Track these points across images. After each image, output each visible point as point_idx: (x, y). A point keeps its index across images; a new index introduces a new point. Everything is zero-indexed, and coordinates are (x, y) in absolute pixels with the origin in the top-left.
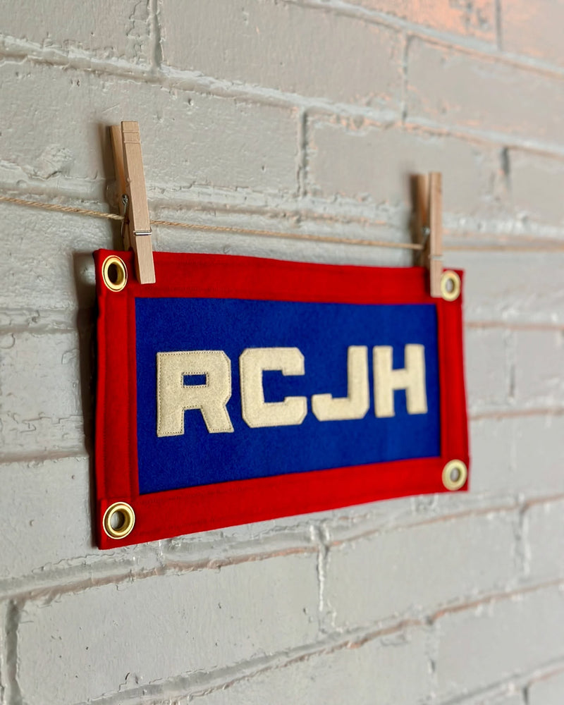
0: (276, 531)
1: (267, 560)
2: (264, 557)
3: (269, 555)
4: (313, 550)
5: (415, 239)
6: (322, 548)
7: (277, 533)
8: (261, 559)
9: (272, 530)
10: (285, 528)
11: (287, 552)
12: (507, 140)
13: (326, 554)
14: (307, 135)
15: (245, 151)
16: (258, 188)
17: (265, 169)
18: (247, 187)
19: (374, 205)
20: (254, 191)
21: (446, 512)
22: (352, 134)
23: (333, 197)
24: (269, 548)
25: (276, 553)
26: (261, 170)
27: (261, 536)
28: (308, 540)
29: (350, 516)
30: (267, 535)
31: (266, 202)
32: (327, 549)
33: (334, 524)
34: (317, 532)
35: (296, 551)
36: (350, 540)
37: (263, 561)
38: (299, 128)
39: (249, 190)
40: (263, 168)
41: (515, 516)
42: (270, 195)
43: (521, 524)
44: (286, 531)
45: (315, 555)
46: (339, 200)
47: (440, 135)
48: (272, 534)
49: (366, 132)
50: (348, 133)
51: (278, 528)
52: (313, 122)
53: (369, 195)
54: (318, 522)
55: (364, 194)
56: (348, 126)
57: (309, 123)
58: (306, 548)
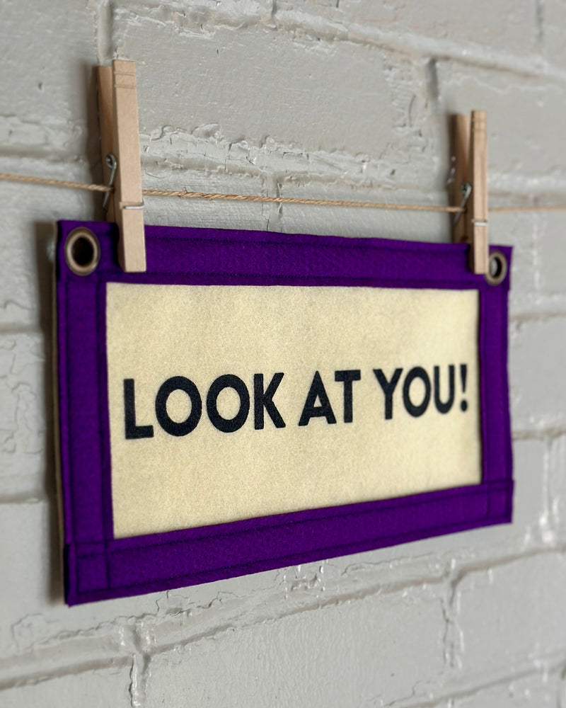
0: (62, 638)
1: (44, 684)
2: (41, 679)
3: (50, 676)
4: (124, 661)
5: (452, 201)
6: (138, 658)
7: (65, 640)
8: (37, 682)
9: (55, 637)
10: (77, 633)
11: (80, 669)
12: (435, 46)
13: (146, 667)
14: (115, 36)
15: (9, 59)
16: (32, 117)
17: (43, 87)
18: (13, 115)
19: (225, 142)
20: (24, 122)
21: (339, 591)
22: (191, 35)
23: (158, 131)
24: (50, 665)
25: (62, 672)
26: (36, 88)
27: (36, 647)
28: (116, 648)
29: (185, 608)
30: (47, 646)
31: (46, 138)
32: (147, 658)
33: (158, 621)
34: (131, 634)
35: (96, 665)
36: (184, 643)
37: (39, 686)
38: (100, 25)
39: (15, 120)
40: (40, 86)
41: (443, 590)
42: (52, 127)
43: (451, 601)
44: (78, 638)
45: (127, 669)
46: (168, 135)
47: (331, 38)
48: (55, 643)
49: (213, 34)
50: (181, 34)
51: (65, 634)
52: (124, 16)
53: (217, 129)
54: (131, 622)
55: (209, 127)
56: (183, 23)
57: (117, 18)
58: (112, 660)
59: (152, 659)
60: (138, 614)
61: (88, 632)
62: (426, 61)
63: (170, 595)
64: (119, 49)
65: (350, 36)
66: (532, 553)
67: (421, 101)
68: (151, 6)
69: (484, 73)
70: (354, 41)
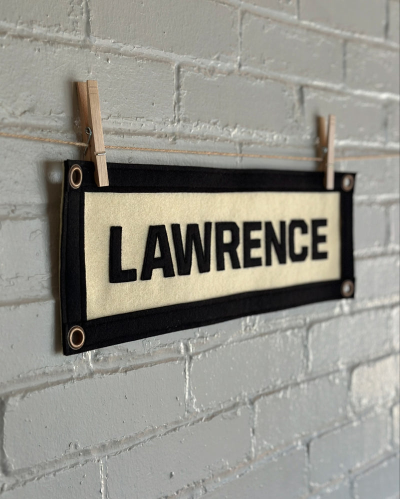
1: (154, 366)
2: (153, 364)
3: (156, 363)
4: (183, 359)
6: (187, 357)
7: (162, 348)
8: (151, 366)
9: (158, 347)
10: (166, 345)
11: (167, 361)
12: (302, 80)
13: (190, 361)
14: (180, 81)
15: (142, 93)
16: (150, 118)
17: (154, 105)
18: (143, 118)
19: (221, 127)
20: (147, 120)
21: (263, 331)
22: (208, 79)
23: (196, 123)
24: (156, 358)
25: (160, 362)
26: (152, 106)
27: (151, 351)
28: (180, 352)
29: (205, 336)
30: (155, 350)
31: (155, 127)
32: (191, 358)
33: (195, 341)
34: (185, 347)
36: (205, 351)
39: (145, 120)
41: (303, 332)
42: (157, 122)
43: (307, 337)
44: (166, 347)
45: (183, 362)
46: (200, 124)
47: (261, 79)
48: (158, 349)
49: (217, 78)
50: (205, 79)
51: (161, 345)
52: (184, 72)
53: (218, 121)
54: (186, 341)
55: (215, 120)
56: (205, 74)
57: (181, 73)
58: (178, 358)
59: (193, 358)
60: (188, 338)
61: (170, 345)
62: (298, 88)
63: (200, 330)
64: (182, 87)
65: (269, 77)
66: (339, 316)
67: (297, 106)
68: (194, 67)
69: (322, 92)
70: (271, 79)
